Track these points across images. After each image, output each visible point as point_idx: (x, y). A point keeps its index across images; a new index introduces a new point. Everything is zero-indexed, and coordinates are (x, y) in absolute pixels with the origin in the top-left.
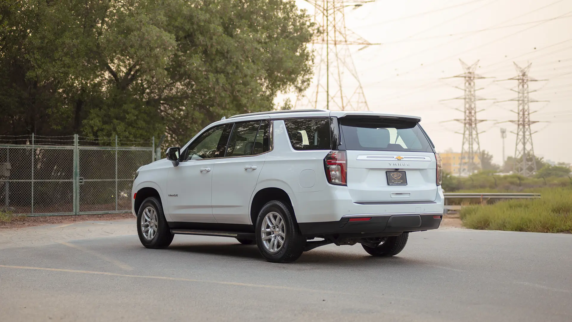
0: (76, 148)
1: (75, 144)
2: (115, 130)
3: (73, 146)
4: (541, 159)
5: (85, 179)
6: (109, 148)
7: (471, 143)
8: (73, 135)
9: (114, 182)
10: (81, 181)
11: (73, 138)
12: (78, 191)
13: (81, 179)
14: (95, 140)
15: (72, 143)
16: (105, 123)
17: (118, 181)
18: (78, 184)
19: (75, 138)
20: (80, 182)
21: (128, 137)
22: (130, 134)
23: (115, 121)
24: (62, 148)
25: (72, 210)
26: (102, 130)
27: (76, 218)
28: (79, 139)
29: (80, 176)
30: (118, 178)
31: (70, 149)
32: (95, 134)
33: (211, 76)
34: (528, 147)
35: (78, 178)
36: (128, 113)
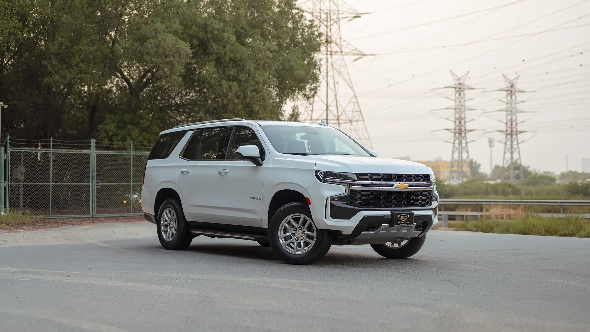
0: (93, 152)
1: (92, 149)
2: (129, 135)
3: (90, 150)
4: (527, 168)
5: (101, 182)
6: (124, 153)
7: (460, 152)
8: (90, 139)
9: (130, 185)
10: (97, 184)
11: (90, 143)
12: (95, 194)
13: (97, 183)
14: (110, 144)
15: (89, 147)
16: (119, 128)
17: (133, 185)
18: (95, 187)
19: (92, 142)
20: (97, 186)
21: (142, 142)
22: (144, 139)
23: (130, 126)
24: (80, 152)
25: (89, 214)
26: (117, 135)
27: (93, 220)
28: (96, 143)
29: (97, 180)
30: (133, 182)
31: (87, 153)
32: (110, 139)
33: (225, 83)
34: (516, 156)
35: (95, 181)
36: (142, 119)
